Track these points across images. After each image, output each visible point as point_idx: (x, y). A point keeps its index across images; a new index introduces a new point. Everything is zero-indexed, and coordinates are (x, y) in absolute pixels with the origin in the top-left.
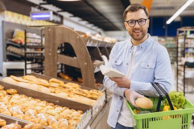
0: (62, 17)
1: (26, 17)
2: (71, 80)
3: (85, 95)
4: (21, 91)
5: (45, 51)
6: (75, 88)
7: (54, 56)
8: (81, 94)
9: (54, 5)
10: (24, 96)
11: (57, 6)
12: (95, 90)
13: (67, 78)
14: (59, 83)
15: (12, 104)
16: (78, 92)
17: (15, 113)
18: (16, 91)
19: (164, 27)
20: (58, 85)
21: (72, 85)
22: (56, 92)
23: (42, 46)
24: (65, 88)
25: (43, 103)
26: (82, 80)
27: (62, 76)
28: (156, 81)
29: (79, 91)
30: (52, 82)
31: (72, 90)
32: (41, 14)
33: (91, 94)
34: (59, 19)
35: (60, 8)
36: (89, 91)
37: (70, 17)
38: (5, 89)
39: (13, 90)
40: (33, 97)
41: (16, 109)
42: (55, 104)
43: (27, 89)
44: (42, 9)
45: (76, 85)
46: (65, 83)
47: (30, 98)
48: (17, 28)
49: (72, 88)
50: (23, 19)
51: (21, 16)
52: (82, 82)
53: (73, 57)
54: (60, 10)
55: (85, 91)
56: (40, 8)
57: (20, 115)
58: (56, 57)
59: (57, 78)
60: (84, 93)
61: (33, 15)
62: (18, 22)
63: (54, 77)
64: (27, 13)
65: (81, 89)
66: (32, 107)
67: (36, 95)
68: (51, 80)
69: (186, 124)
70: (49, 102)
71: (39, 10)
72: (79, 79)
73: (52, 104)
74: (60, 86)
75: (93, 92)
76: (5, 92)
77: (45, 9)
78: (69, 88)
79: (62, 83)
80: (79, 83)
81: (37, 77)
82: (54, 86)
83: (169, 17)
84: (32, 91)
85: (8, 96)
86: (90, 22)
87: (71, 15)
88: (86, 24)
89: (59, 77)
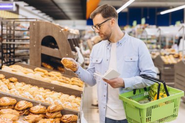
0: (17, 6)
2: (52, 69)
3: (67, 82)
6: (58, 76)
7: (38, 48)
8: (65, 81)
12: (76, 78)
13: (49, 67)
14: (44, 72)
16: (61, 80)
18: (16, 79)
20: (43, 73)
21: (54, 73)
24: (50, 76)
26: (62, 69)
27: (45, 66)
29: (63, 78)
30: (38, 71)
33: (73, 81)
36: (70, 78)
37: (25, 6)
42: (51, 90)
46: (49, 72)
49: (55, 77)
52: (63, 71)
55: (68, 79)
58: (40, 49)
59: (41, 68)
60: (67, 81)
63: (38, 67)
68: (36, 69)
69: (177, 107)
72: (59, 68)
73: (49, 90)
74: (45, 75)
75: (74, 80)
76: (8, 80)
78: (53, 76)
79: (46, 71)
80: (61, 71)
81: (23, 67)
85: (12, 83)
86: (43, 12)
87: (26, 4)
88: (39, 13)
89: (42, 66)
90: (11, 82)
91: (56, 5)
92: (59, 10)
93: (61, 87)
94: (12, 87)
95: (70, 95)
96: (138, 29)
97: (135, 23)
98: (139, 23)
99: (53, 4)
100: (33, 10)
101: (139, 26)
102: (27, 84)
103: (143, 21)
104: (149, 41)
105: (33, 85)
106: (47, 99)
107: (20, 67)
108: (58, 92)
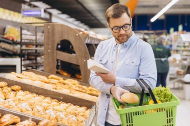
0: (50, 14)
1: (16, 14)
2: (69, 76)
3: (84, 91)
4: (25, 88)
5: (45, 48)
6: (74, 85)
7: (53, 53)
8: (81, 90)
9: (44, 2)
10: (28, 92)
11: (47, 3)
13: (65, 74)
14: (59, 80)
15: (19, 100)
16: (77, 89)
17: (24, 109)
18: (20, 88)
19: (148, 25)
20: (58, 81)
21: (71, 81)
22: (57, 88)
23: (36, 42)
24: (64, 84)
25: (48, 99)
26: (81, 77)
27: (61, 73)
28: (141, 77)
29: (79, 87)
30: (52, 78)
31: (72, 86)
32: (31, 12)
34: (48, 16)
35: (49, 5)
36: (88, 87)
37: (59, 14)
38: (9, 86)
39: (17, 86)
40: (37, 94)
41: (24, 106)
42: (59, 100)
43: (31, 86)
44: (32, 6)
45: (75, 82)
46: (64, 79)
47: (35, 95)
48: (9, 24)
49: (71, 85)
50: (14, 15)
51: (12, 12)
52: (80, 79)
53: (71, 53)
54: (49, 7)
55: (84, 87)
56: (30, 5)
57: (29, 112)
58: (55, 54)
59: (56, 75)
60: (84, 89)
61: (25, 12)
62: (9, 19)
63: (53, 74)
64: (18, 10)
65: (80, 86)
66: (39, 104)
67: (40, 91)
68: (50, 76)
69: (171, 118)
70: (53, 98)
71: (29, 7)
72: (77, 76)
73: (56, 100)
74: (60, 82)
75: (92, 89)
76: (9, 89)
77: (35, 6)
78: (68, 84)
79: (61, 79)
80: (78, 79)
81: (37, 74)
82: (54, 82)
83: (153, 15)
84: (36, 87)
85: (13, 92)
86: (77, 20)
87: (59, 12)
88: (74, 21)
89: (58, 73)
90: (13, 90)
91: (89, 12)
92: (93, 18)
93: (71, 96)
94: (10, 97)
95: (81, 106)
96: (175, 36)
97: (172, 30)
98: (176, 30)
99: (85, 11)
100: (67, 18)
101: (176, 33)
102: (32, 93)
103: (180, 28)
104: (187, 48)
105: (38, 94)
106: (47, 111)
107: (33, 74)
108: (67, 103)
